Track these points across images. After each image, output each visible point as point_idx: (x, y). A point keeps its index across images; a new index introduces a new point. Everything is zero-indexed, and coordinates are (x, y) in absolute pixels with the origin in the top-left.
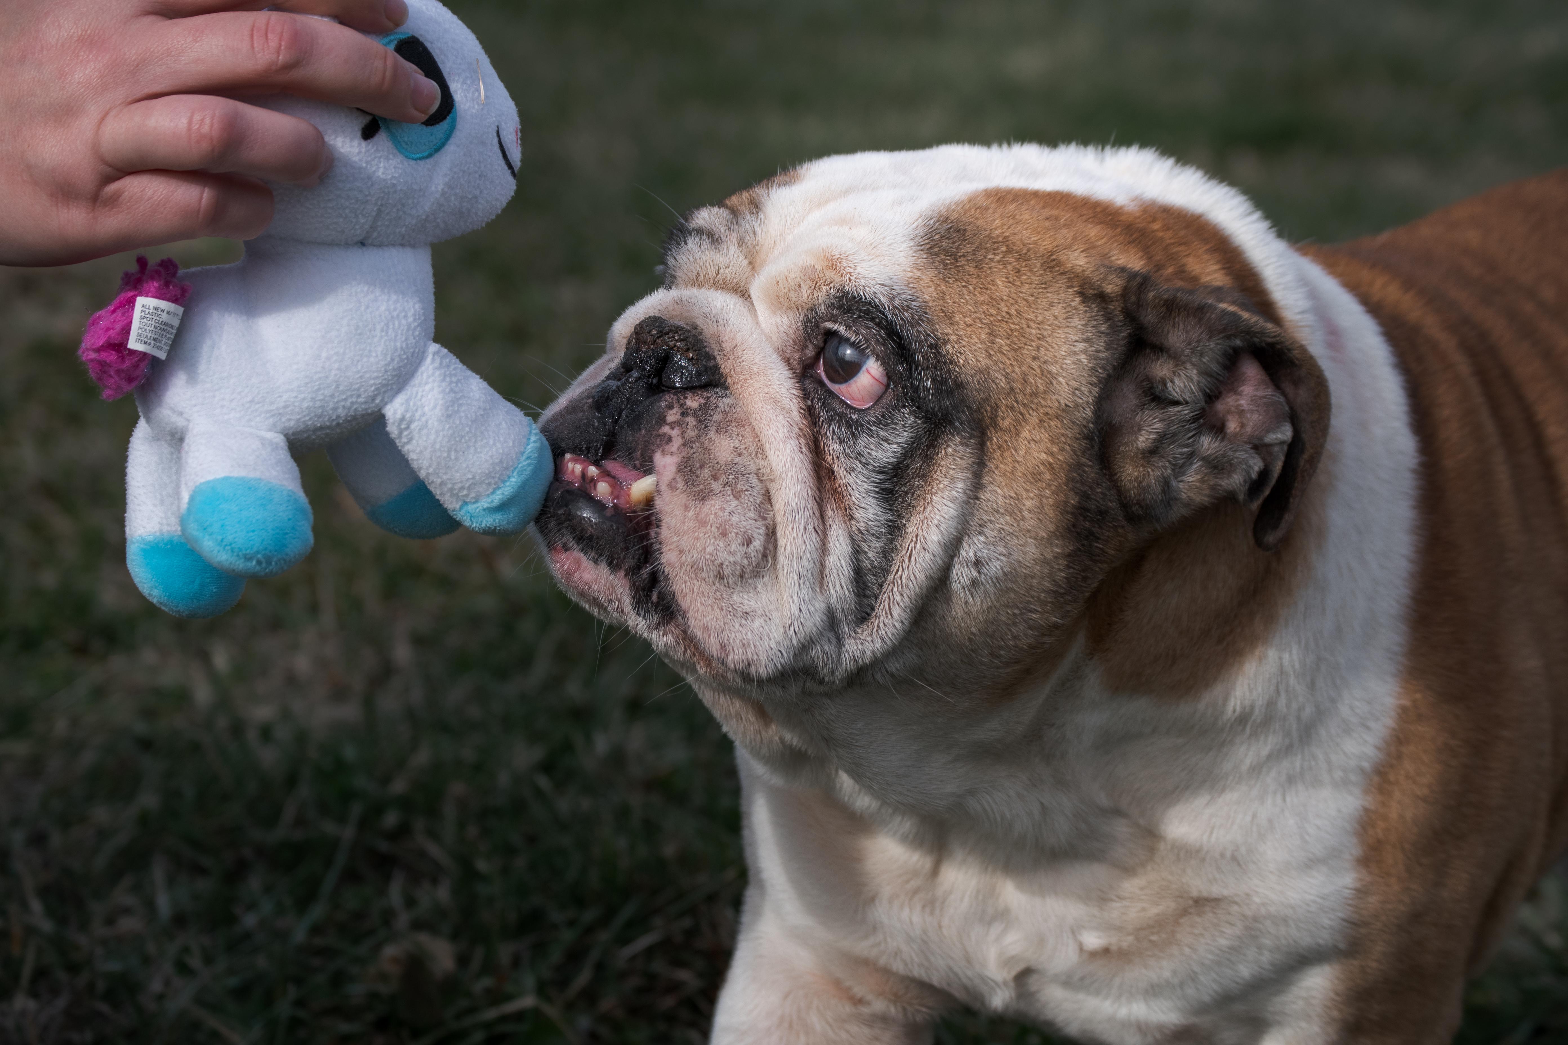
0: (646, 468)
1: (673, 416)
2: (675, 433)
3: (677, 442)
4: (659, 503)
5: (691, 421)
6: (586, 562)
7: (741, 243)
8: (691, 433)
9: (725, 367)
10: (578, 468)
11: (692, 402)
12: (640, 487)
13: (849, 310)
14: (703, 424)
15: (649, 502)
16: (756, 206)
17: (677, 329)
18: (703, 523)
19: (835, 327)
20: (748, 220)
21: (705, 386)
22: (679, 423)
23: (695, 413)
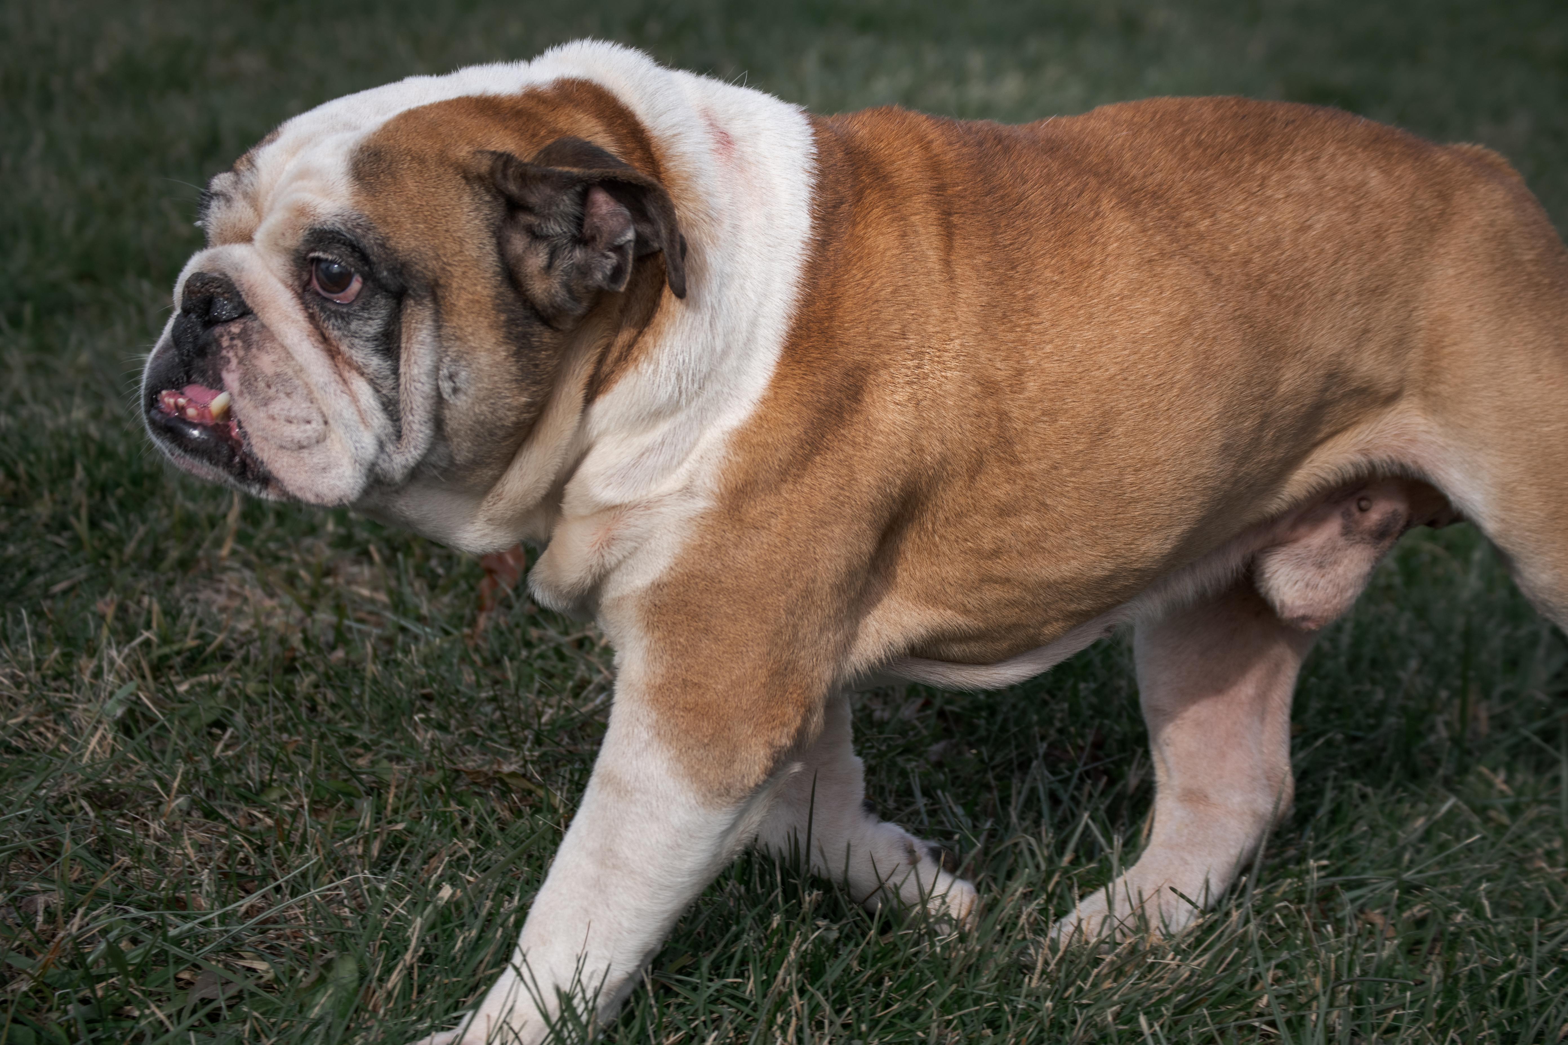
0: (217, 384)
1: (225, 342)
2: (231, 354)
3: (234, 362)
4: (236, 407)
5: (238, 343)
6: (196, 462)
7: (246, 195)
8: (241, 353)
9: (249, 303)
10: (172, 401)
11: (235, 329)
12: (218, 402)
13: (320, 241)
14: (248, 346)
15: (227, 413)
16: (251, 163)
17: (214, 279)
18: (273, 418)
19: (316, 254)
20: (247, 178)
21: (241, 316)
22: (231, 347)
23: (239, 336)
